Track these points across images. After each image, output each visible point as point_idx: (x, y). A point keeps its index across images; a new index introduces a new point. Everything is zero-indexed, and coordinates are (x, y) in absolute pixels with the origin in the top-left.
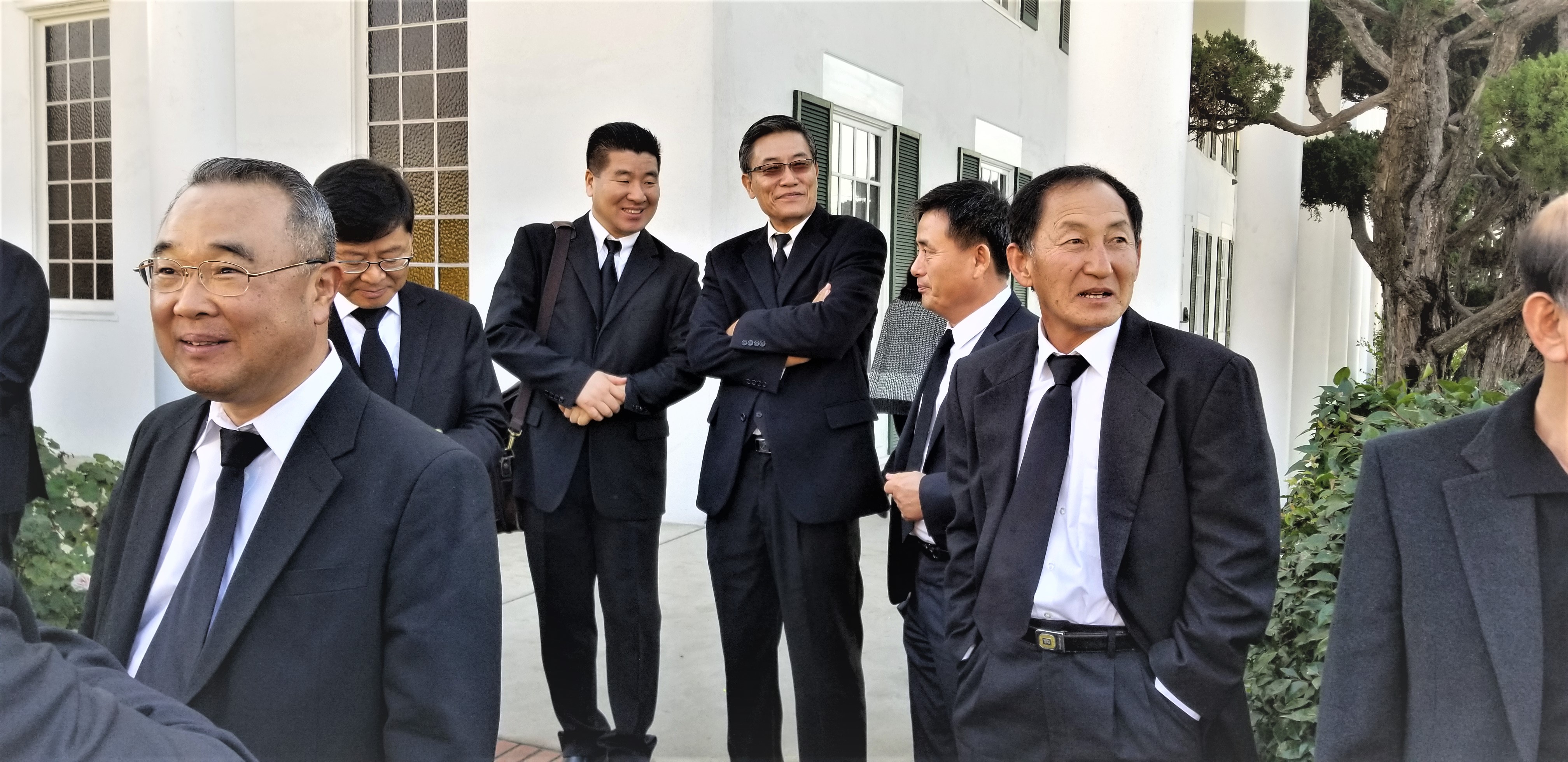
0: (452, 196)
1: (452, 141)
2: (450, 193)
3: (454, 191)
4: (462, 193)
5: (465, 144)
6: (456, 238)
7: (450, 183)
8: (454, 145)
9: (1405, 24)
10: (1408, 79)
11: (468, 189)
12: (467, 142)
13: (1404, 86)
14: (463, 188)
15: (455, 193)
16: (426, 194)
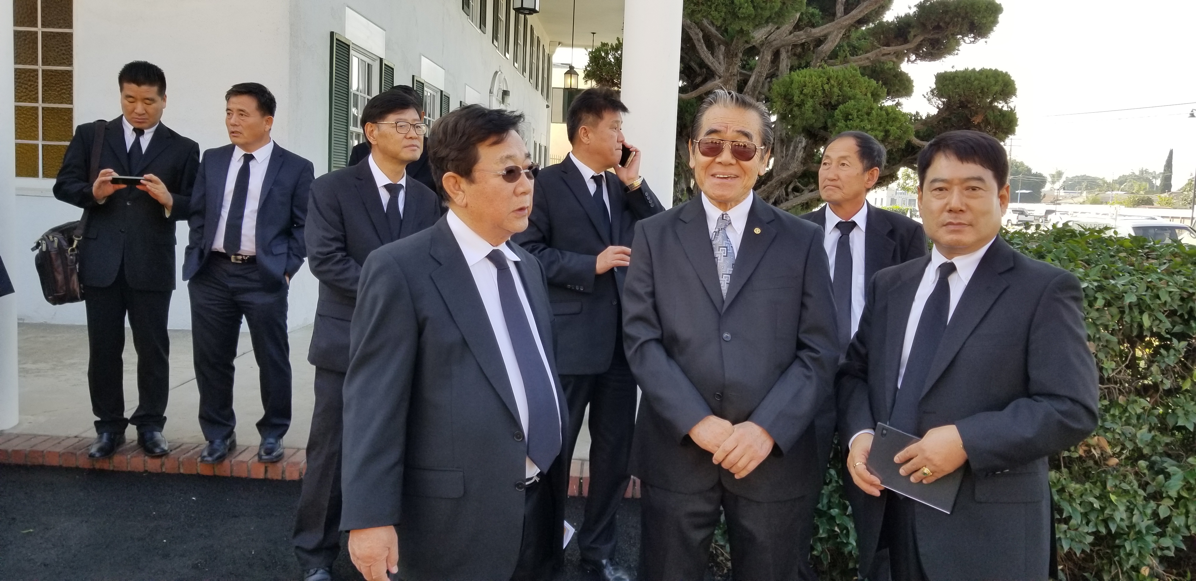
0: (55, 89)
1: (56, 46)
2: (53, 87)
3: (59, 85)
4: (65, 87)
5: (68, 50)
6: (60, 122)
7: (54, 80)
8: (57, 49)
9: (734, 47)
10: (732, 74)
11: (71, 84)
12: (70, 48)
13: (730, 78)
14: (66, 84)
16: (30, 86)
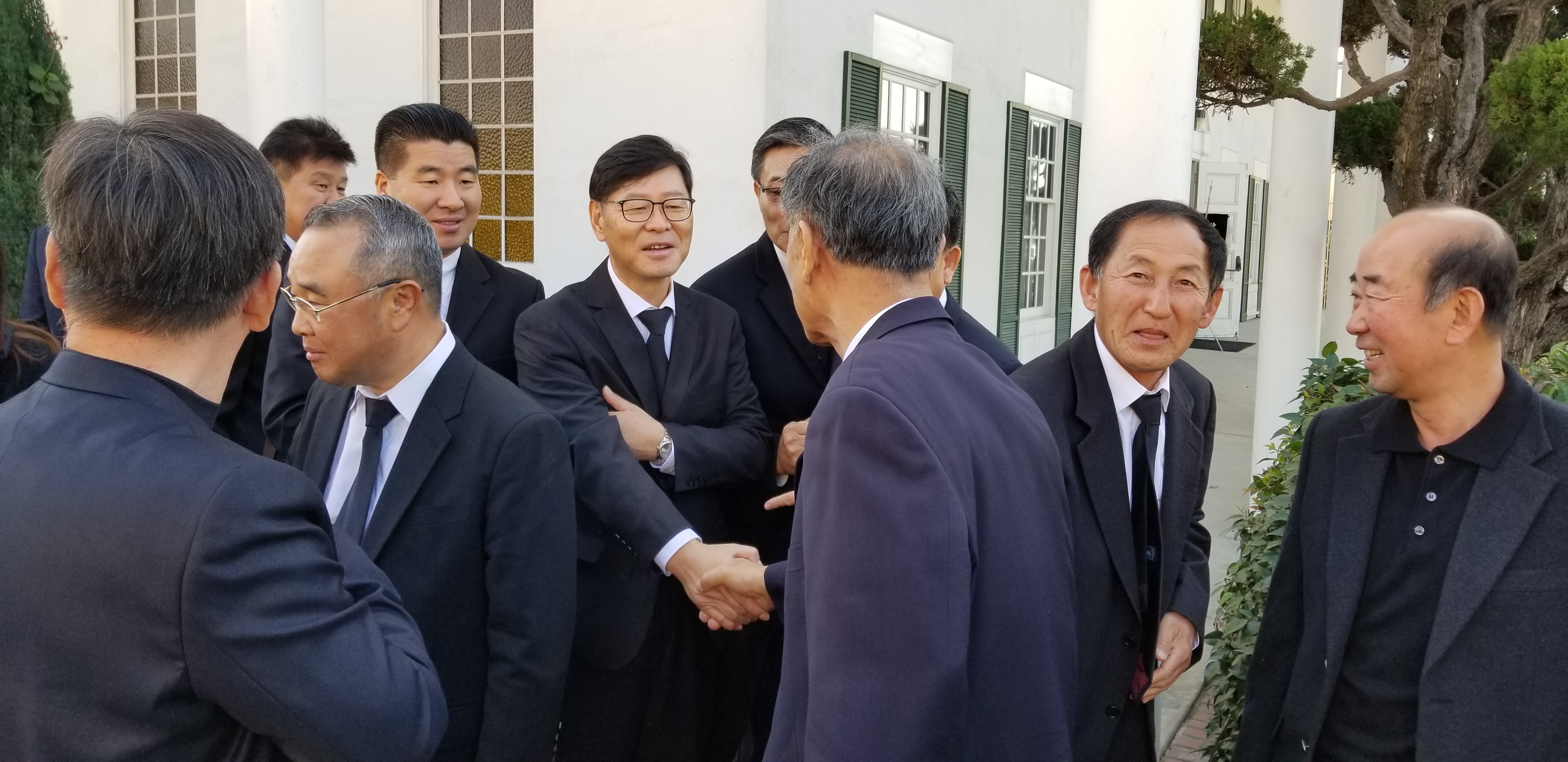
0: (518, 153)
1: (519, 99)
2: (516, 149)
3: (520, 147)
4: (527, 149)
5: (530, 103)
6: (522, 192)
7: (516, 140)
8: (520, 103)
11: (533, 146)
12: (532, 101)
14: (529, 145)
15: (521, 149)
16: (494, 150)
